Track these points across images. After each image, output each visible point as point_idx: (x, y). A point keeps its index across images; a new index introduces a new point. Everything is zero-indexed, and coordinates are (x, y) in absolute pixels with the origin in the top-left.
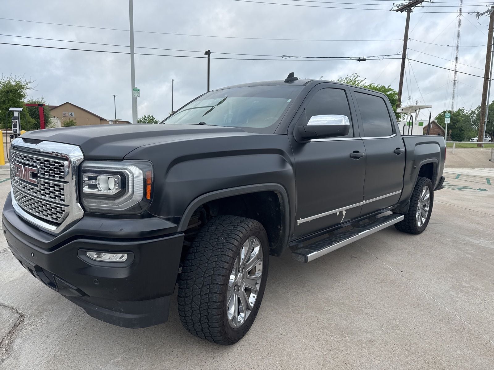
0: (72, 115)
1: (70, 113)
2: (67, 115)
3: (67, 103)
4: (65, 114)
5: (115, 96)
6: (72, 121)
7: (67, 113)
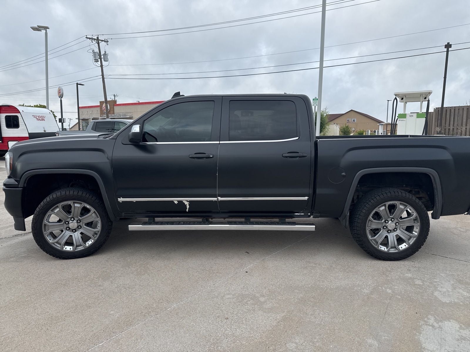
0: (354, 121)
1: (353, 119)
2: (350, 121)
3: (352, 110)
4: (348, 120)
5: (388, 101)
6: (348, 126)
7: (350, 119)
